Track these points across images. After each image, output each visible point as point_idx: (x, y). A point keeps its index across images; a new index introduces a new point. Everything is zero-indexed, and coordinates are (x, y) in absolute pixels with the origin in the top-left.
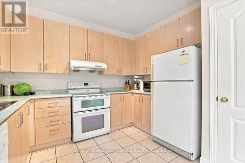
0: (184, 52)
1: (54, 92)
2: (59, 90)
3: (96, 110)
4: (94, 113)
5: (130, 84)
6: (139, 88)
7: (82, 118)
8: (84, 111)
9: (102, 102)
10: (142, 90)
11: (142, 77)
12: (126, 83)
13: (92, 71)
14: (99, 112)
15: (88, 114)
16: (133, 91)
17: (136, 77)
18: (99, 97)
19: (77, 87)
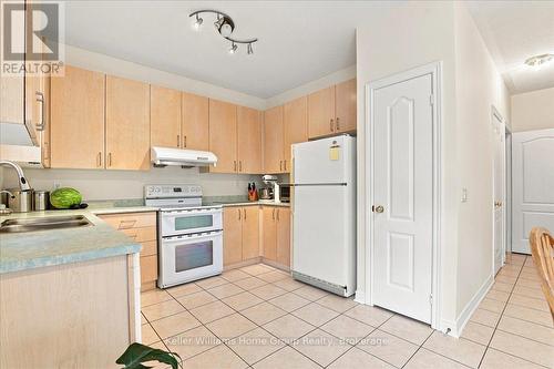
0: (335, 142)
1: (118, 204)
2: (129, 201)
3: (199, 233)
4: (195, 239)
5: (256, 191)
6: (272, 197)
7: (177, 248)
8: (180, 236)
9: (209, 220)
10: (277, 200)
11: (279, 177)
12: (249, 188)
13: (187, 166)
14: (205, 238)
15: (185, 241)
16: (261, 202)
17: (266, 177)
18: (204, 212)
19: (161, 194)
